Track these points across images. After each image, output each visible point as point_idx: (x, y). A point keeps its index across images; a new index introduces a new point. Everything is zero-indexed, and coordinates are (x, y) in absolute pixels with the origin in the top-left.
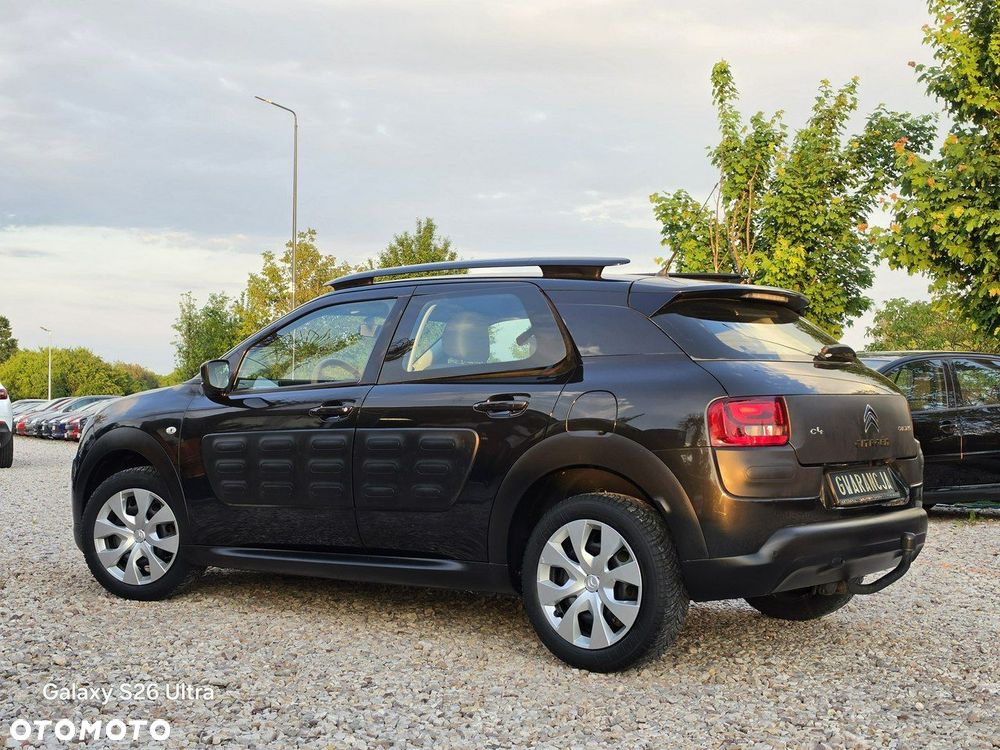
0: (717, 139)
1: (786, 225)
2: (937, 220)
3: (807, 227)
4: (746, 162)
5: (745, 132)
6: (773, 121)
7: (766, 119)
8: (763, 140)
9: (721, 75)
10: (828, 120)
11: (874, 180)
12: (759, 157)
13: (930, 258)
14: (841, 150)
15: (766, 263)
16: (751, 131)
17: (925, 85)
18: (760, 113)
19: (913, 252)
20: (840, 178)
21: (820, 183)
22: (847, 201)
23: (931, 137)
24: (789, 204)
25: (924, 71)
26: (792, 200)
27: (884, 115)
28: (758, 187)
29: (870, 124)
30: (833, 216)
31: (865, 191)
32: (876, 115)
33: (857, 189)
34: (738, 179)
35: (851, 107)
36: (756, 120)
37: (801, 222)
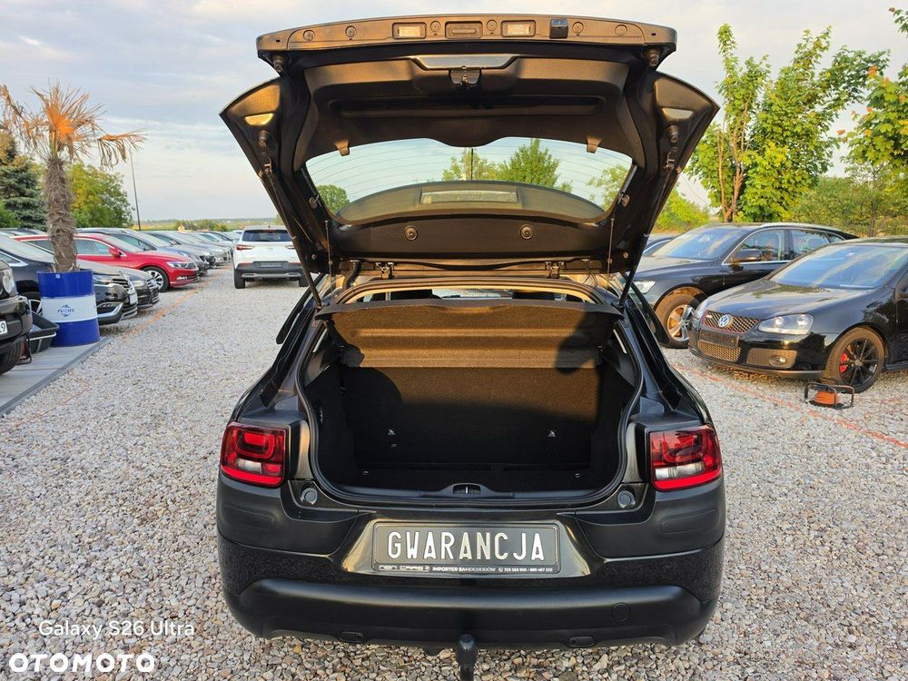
0: (723, 76)
1: (772, 132)
2: (903, 126)
3: (788, 133)
4: (743, 91)
5: (742, 70)
6: (761, 63)
7: (756, 62)
8: (754, 76)
9: (725, 34)
10: (806, 59)
11: (838, 99)
12: (751, 87)
13: (892, 154)
14: (816, 79)
15: (759, 159)
16: (746, 70)
17: (899, 25)
18: (752, 58)
19: (879, 151)
20: (812, 100)
21: (797, 103)
22: (818, 115)
23: (884, 67)
24: (776, 118)
25: (901, 15)
26: (779, 115)
27: (846, 53)
28: (750, 108)
29: (836, 61)
30: (807, 126)
31: (830, 107)
32: (840, 54)
33: (825, 106)
34: (737, 102)
35: (825, 48)
36: (748, 63)
37: (784, 130)
